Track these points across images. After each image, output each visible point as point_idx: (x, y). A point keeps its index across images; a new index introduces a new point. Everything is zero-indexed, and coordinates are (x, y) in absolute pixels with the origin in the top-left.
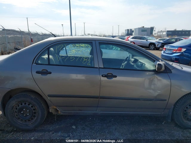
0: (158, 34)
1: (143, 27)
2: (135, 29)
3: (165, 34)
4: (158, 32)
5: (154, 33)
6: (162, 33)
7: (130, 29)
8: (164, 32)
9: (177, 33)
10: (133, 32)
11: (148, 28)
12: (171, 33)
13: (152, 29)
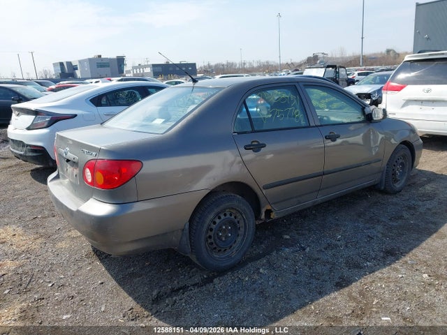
0: (135, 72)
1: (100, 56)
2: (80, 62)
3: (149, 71)
4: (134, 68)
5: (126, 69)
6: (141, 69)
7: (67, 63)
8: (145, 66)
9: (171, 69)
10: (75, 68)
11: (111, 60)
12: (160, 69)
13: (120, 61)
